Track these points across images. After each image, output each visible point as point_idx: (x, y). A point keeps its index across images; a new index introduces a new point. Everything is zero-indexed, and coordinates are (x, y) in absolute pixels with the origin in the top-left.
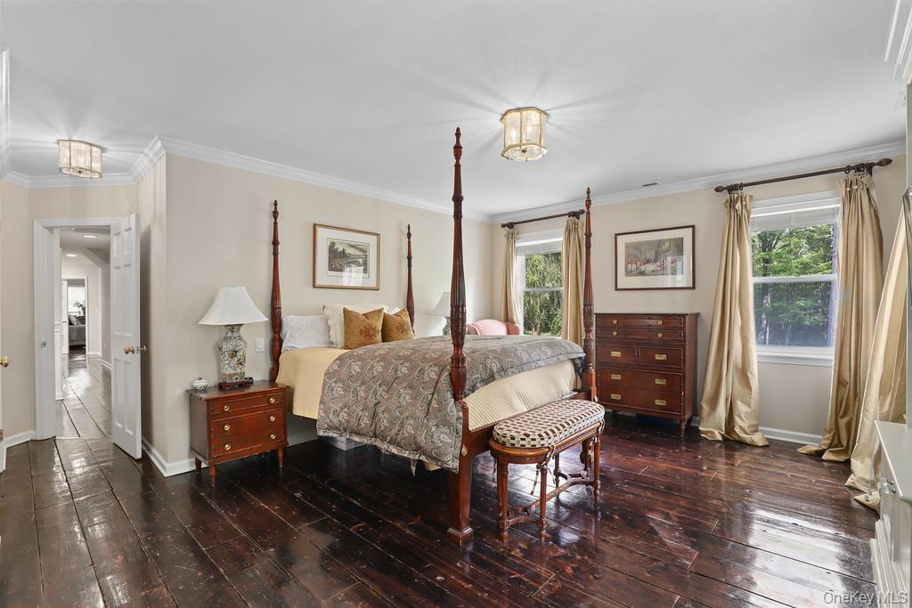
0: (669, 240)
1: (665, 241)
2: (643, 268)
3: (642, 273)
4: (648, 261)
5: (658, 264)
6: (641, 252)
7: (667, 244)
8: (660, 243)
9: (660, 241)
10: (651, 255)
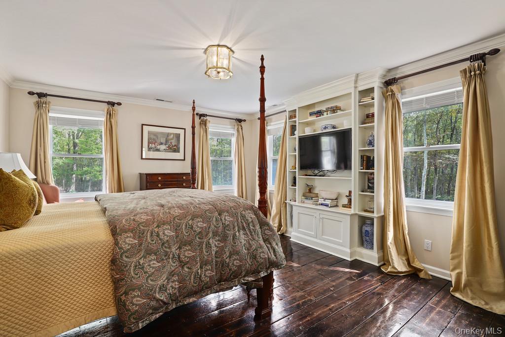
0: (173, 134)
1: (171, 134)
2: (158, 147)
3: (158, 150)
4: (162, 144)
5: (167, 146)
6: (157, 138)
7: (172, 136)
8: (168, 134)
9: (168, 133)
10: (163, 140)
